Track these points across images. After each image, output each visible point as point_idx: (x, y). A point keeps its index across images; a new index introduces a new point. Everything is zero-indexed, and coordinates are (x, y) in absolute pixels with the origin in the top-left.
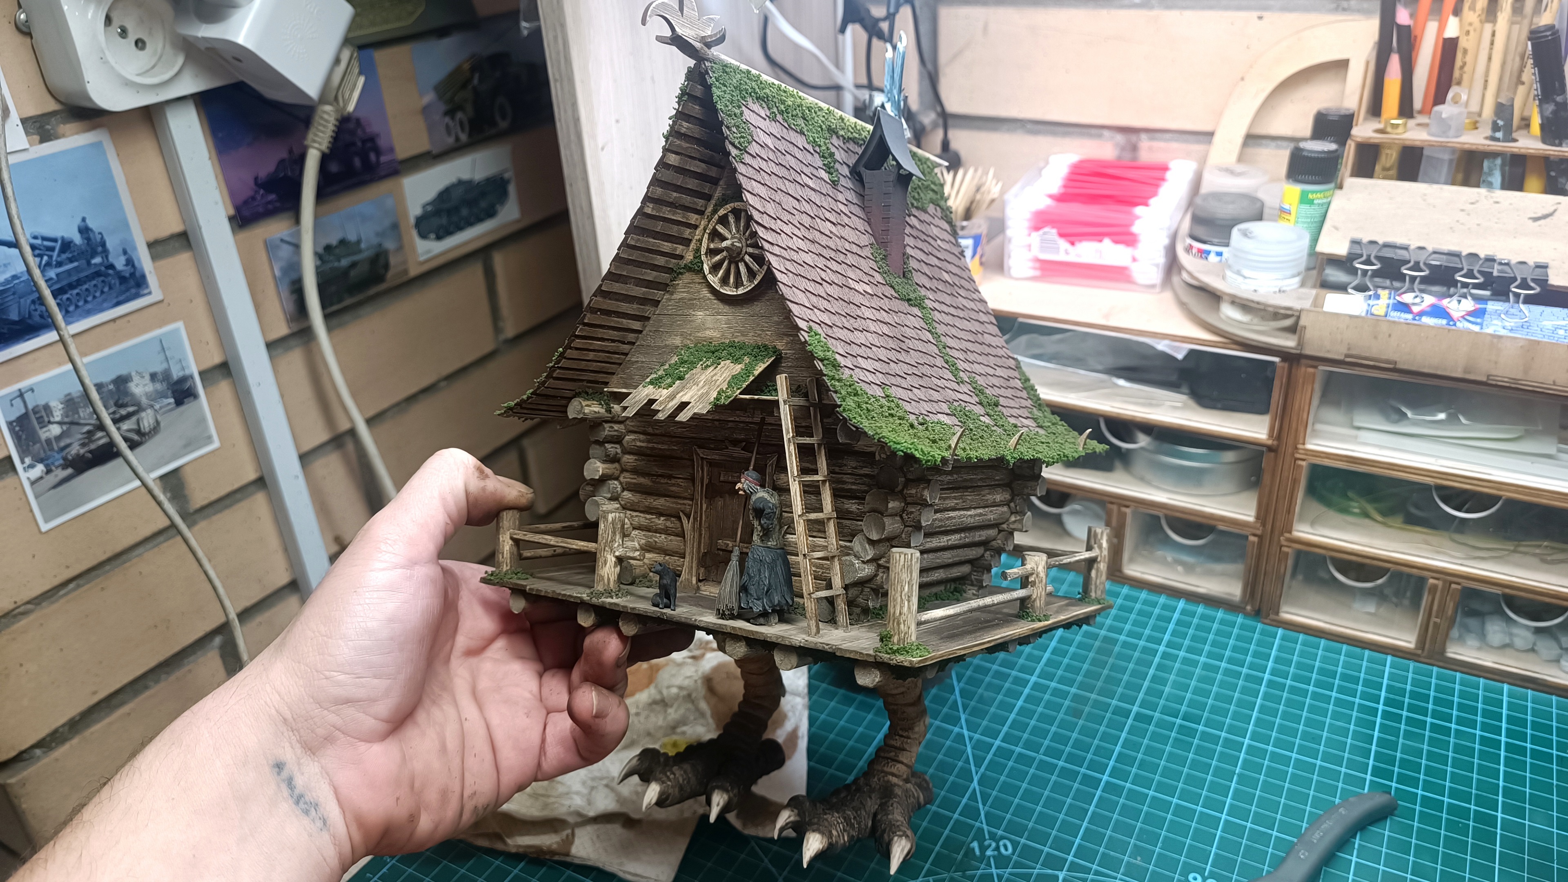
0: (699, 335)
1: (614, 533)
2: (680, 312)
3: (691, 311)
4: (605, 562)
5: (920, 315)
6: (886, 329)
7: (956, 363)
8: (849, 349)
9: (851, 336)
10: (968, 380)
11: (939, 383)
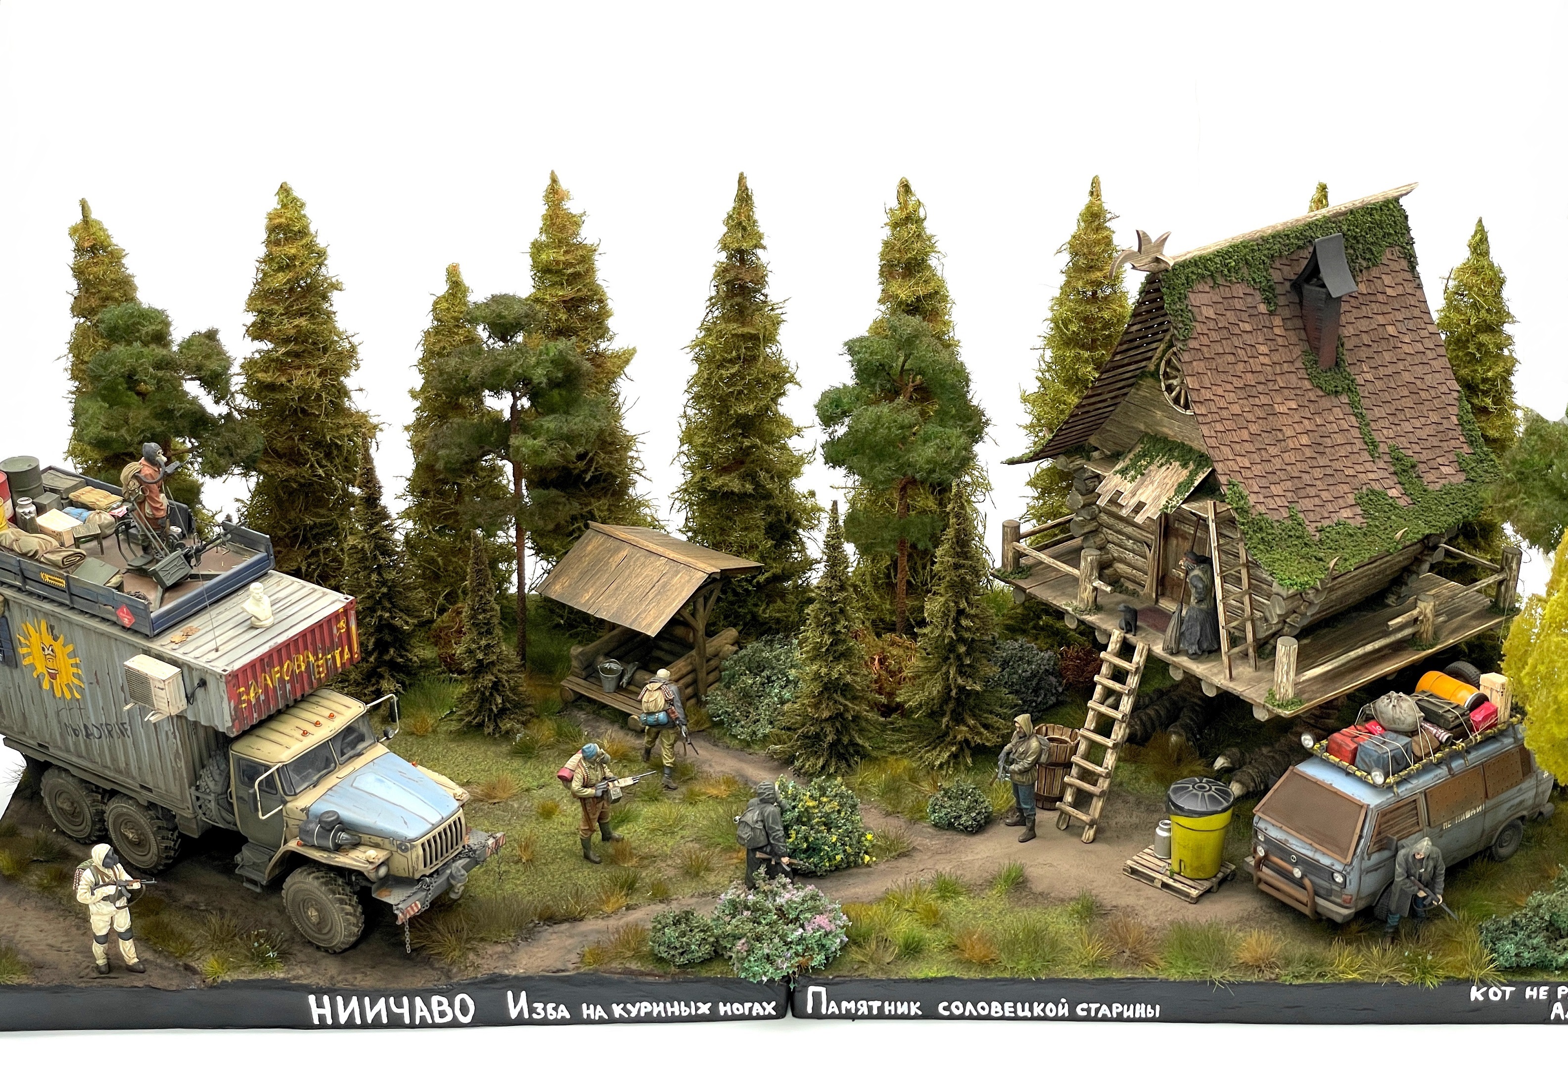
0: (1158, 428)
1: (1092, 570)
2: (1144, 406)
3: (1151, 409)
4: (1086, 589)
5: (1347, 401)
6: (1304, 440)
7: (1377, 437)
8: (1264, 482)
9: (1268, 467)
10: (1387, 450)
11: (1350, 472)
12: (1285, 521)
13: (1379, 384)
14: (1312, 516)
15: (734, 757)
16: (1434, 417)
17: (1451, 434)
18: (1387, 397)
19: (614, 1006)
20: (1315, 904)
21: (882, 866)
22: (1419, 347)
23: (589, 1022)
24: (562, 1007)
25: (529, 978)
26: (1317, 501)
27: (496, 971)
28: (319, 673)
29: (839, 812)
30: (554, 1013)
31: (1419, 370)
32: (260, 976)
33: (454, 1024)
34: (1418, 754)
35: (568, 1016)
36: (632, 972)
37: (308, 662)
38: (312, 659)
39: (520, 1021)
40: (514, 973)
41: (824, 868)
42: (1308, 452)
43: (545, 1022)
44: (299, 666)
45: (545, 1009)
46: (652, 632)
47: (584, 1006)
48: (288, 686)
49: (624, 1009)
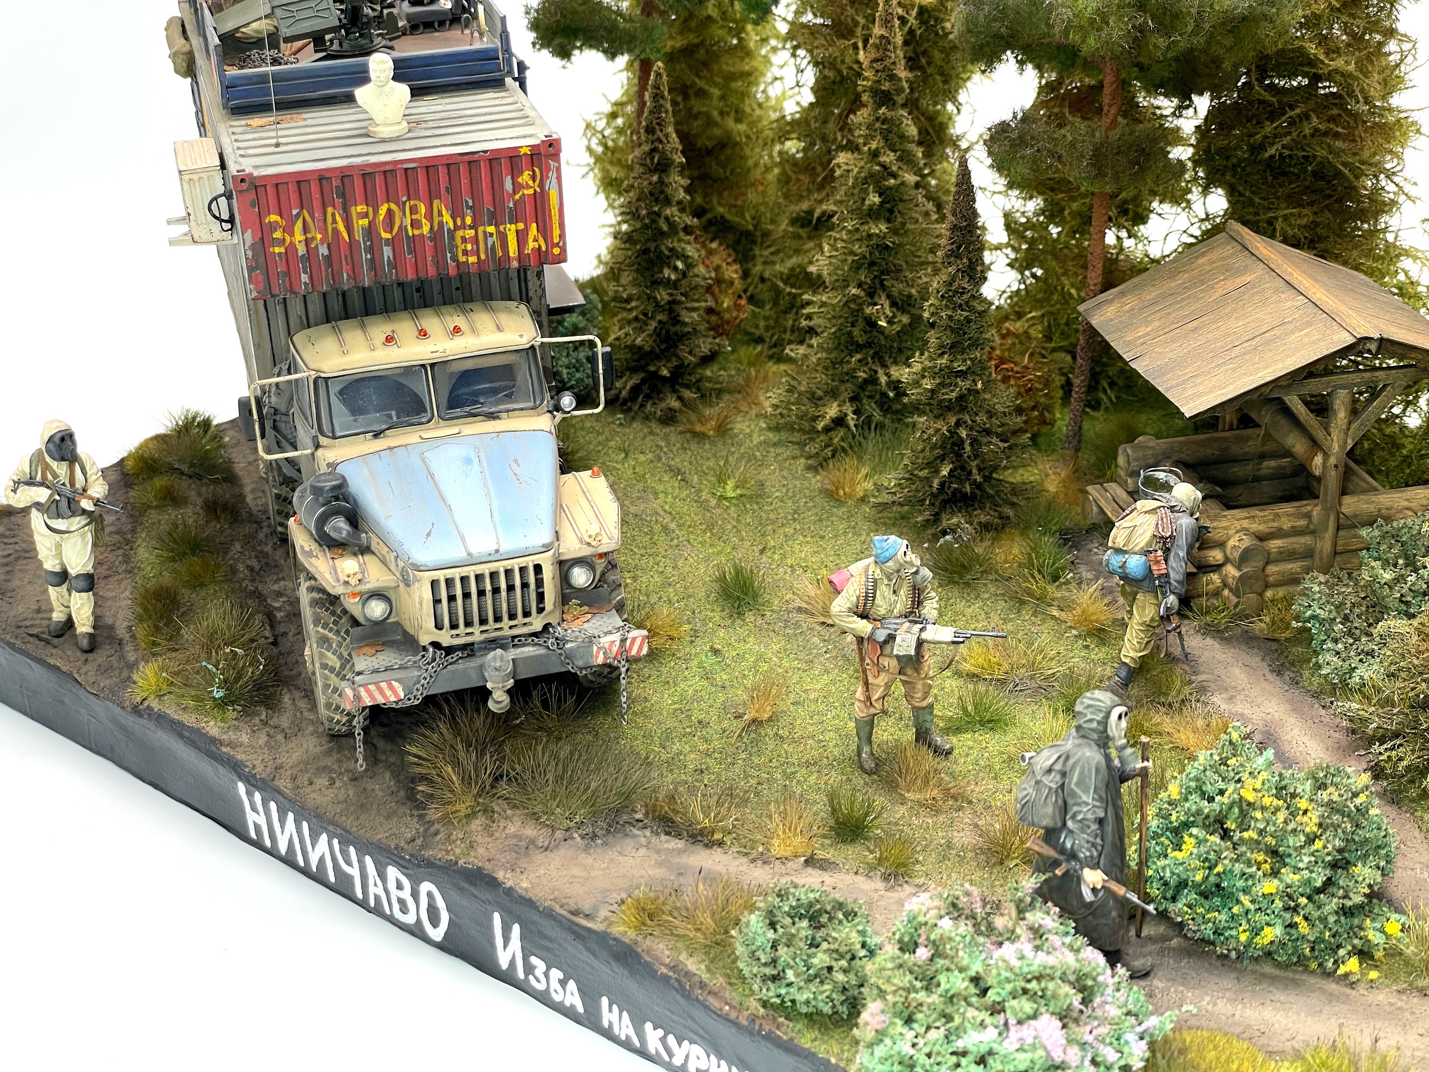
15: (1291, 701)
19: (649, 1026)
21: (1381, 997)
23: (608, 1034)
24: (572, 985)
25: (530, 903)
27: (488, 866)
28: (465, 253)
29: (1311, 840)
30: (560, 990)
32: (189, 719)
33: (416, 931)
35: (581, 1009)
36: (688, 974)
37: (441, 224)
38: (447, 218)
39: (506, 977)
40: (509, 884)
41: (1233, 944)
43: (543, 998)
44: (416, 224)
45: (546, 974)
46: (1189, 409)
47: (605, 1001)
48: (387, 252)
49: (663, 1040)
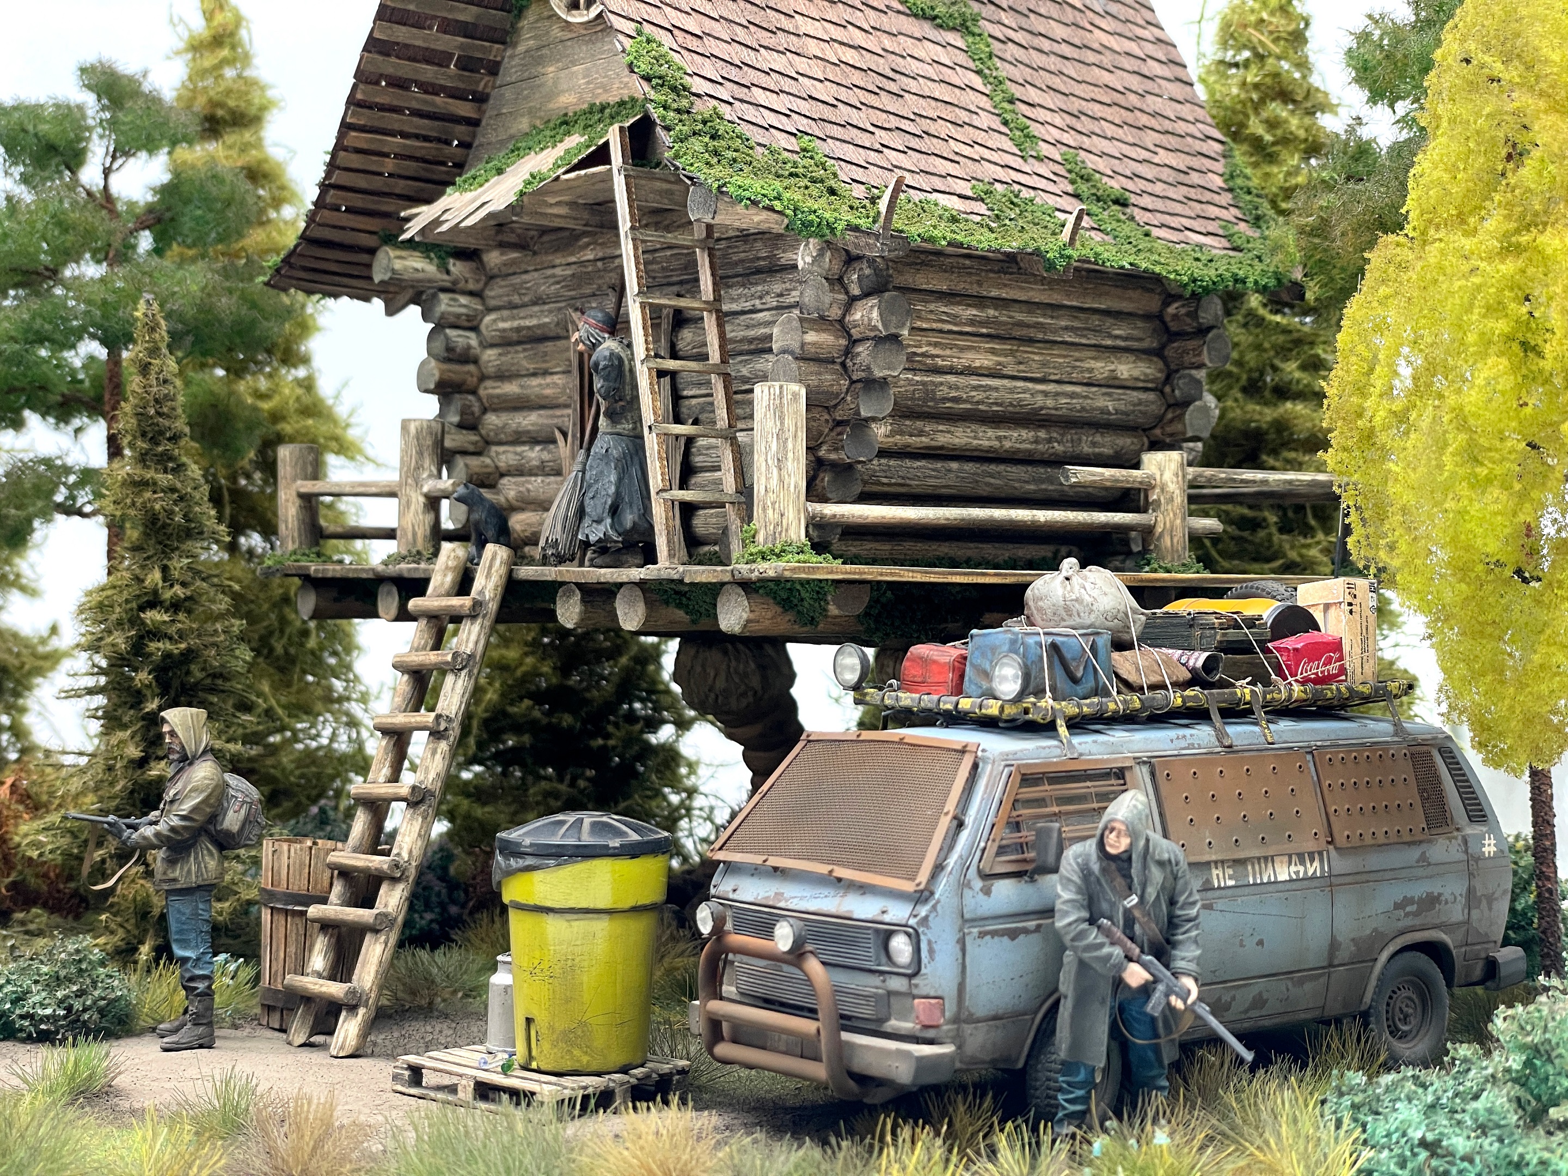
0: (551, 106)
1: (420, 454)
2: (526, 75)
3: (540, 69)
5: (960, 43)
6: (850, 56)
7: (1035, 129)
8: (733, 74)
9: (748, 56)
10: (1058, 158)
11: (967, 151)
12: (786, 154)
13: (1038, 59)
14: (859, 174)
16: (1172, 159)
17: (1208, 196)
18: (1057, 82)
20: (842, 1050)
22: (1133, 47)
26: (873, 157)
31: (1135, 82)
34: (1132, 678)
42: (857, 77)
